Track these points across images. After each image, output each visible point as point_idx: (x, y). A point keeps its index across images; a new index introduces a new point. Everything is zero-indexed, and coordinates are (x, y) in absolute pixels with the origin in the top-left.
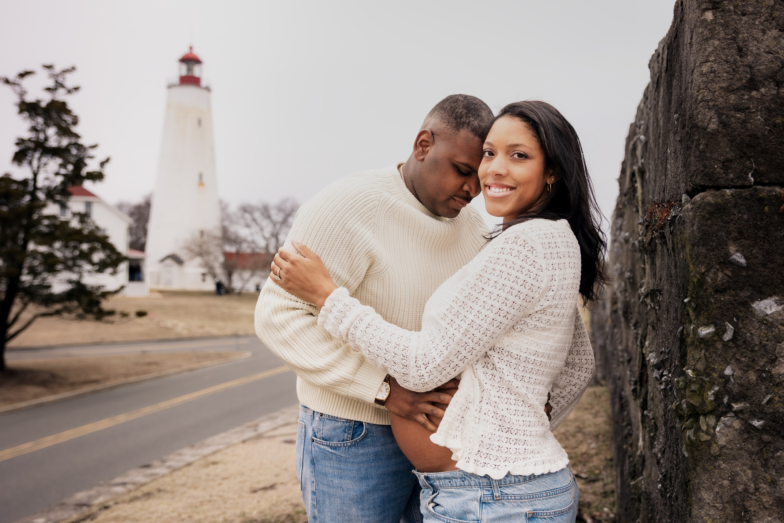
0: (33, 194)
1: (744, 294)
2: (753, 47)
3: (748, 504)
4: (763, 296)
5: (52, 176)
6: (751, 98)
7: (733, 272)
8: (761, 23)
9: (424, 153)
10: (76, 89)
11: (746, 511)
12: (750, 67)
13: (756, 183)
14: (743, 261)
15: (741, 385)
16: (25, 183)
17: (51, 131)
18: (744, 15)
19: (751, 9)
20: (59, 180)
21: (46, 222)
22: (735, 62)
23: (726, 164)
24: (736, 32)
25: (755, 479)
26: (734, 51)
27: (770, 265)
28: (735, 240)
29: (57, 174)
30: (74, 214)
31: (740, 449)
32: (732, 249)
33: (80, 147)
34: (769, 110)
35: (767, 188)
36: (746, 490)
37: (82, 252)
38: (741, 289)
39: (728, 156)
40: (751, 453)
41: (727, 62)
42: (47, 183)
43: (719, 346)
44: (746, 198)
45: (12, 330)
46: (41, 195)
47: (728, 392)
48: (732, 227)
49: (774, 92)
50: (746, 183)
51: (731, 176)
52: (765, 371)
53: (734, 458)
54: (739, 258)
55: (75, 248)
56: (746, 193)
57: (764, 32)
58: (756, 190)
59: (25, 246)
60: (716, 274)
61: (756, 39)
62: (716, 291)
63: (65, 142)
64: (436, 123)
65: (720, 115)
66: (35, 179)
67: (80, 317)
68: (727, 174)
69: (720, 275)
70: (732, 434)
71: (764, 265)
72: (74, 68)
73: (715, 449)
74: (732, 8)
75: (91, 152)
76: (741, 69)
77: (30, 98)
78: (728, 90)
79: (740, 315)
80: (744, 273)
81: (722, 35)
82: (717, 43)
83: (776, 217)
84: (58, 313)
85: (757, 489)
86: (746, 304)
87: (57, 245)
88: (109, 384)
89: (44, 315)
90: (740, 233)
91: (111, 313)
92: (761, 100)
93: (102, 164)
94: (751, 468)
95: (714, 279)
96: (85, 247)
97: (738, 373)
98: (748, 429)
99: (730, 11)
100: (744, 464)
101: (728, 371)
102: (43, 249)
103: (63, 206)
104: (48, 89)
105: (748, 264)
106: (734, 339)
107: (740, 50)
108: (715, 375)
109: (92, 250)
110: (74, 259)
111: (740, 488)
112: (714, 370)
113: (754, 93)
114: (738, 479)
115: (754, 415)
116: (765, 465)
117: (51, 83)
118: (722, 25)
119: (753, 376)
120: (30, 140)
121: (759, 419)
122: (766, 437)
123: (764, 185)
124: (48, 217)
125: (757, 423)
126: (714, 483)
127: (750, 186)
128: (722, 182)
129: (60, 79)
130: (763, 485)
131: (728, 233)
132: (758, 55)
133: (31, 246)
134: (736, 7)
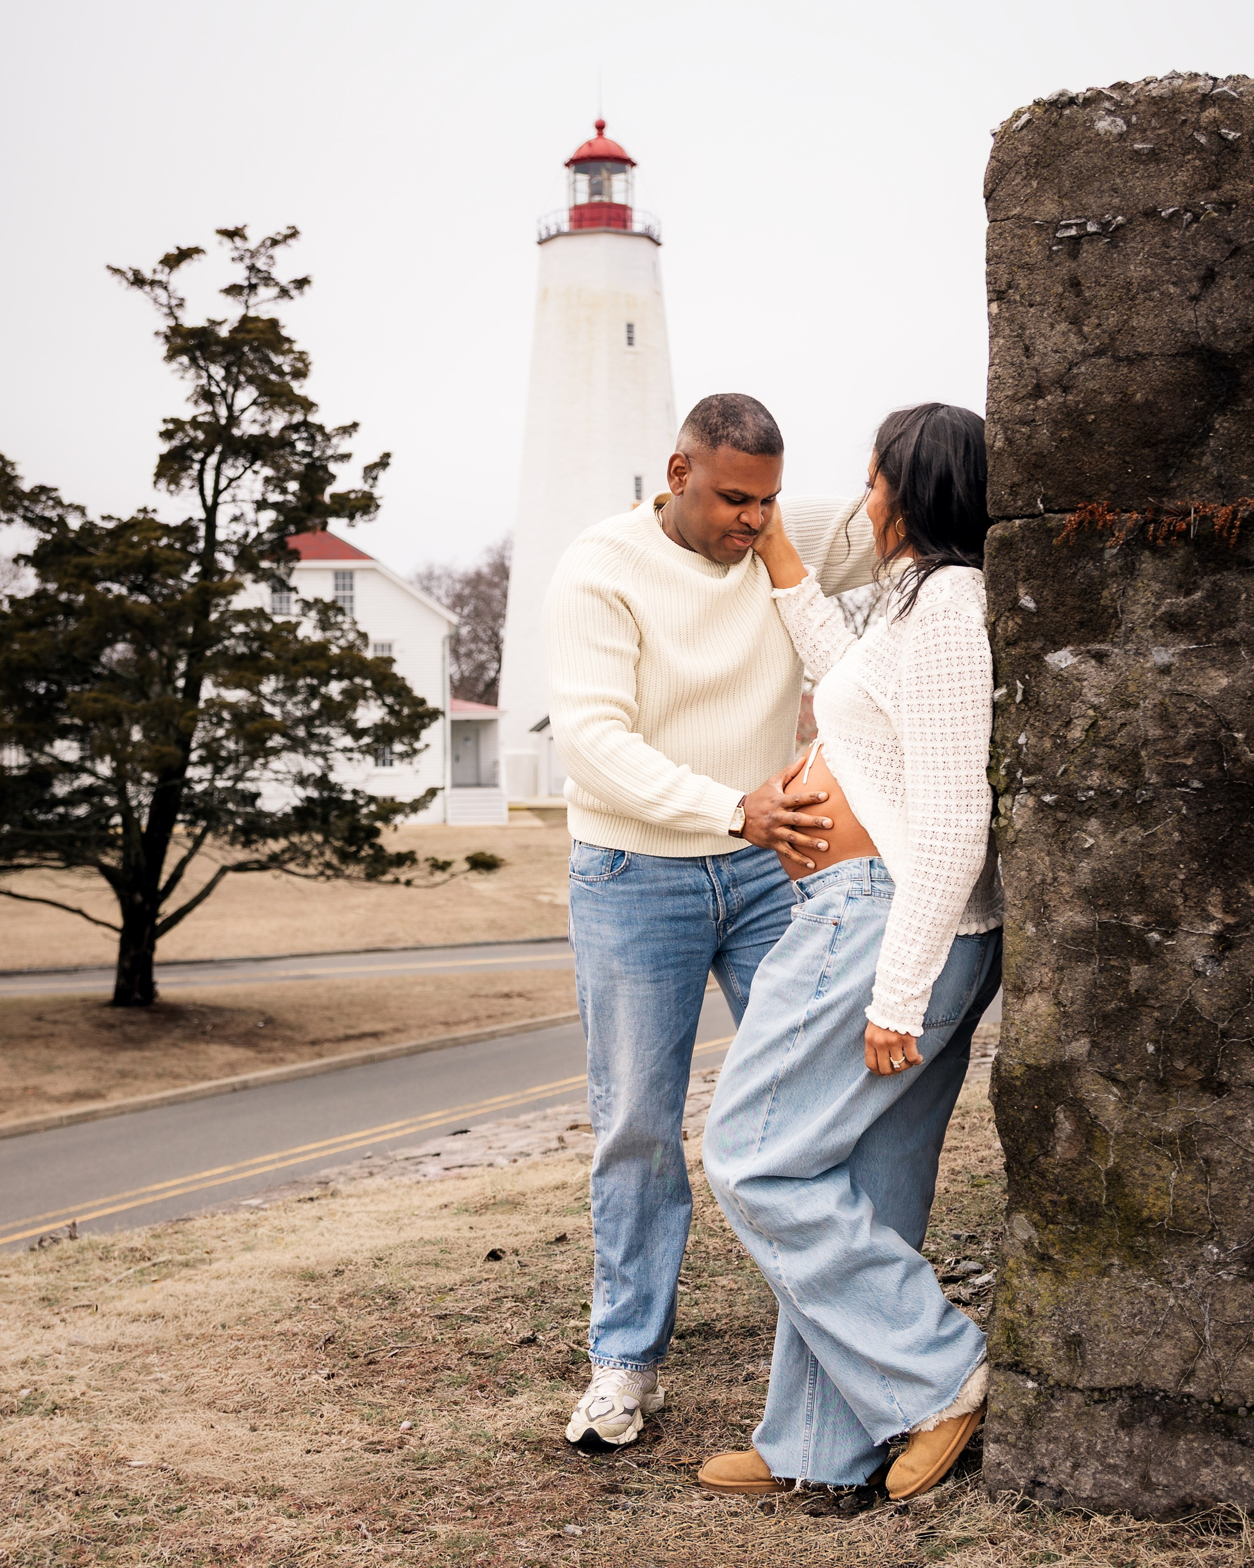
0: (207, 559)
1: (1037, 645)
2: (1040, 345)
3: (1046, 898)
4: (1057, 646)
5: (249, 510)
6: (1037, 408)
7: (1023, 619)
8: (1050, 316)
9: (681, 483)
10: (302, 283)
11: (1046, 907)
12: (1037, 371)
13: (1047, 511)
14: (1032, 605)
15: (1036, 755)
16: (186, 530)
17: (245, 396)
18: (1031, 306)
19: (1038, 299)
20: (268, 517)
21: (240, 628)
22: (1021, 363)
23: (1014, 489)
24: (1022, 327)
25: (1053, 866)
26: (1020, 351)
27: (1062, 609)
28: (1025, 580)
29: (261, 505)
30: (307, 605)
31: (1036, 831)
32: (1022, 591)
33: (313, 431)
34: (1056, 422)
35: (1059, 516)
36: (1043, 881)
37: (327, 700)
38: (1034, 639)
39: (1016, 479)
40: (1047, 836)
41: (1012, 364)
42: (240, 529)
43: (1013, 709)
44: (1034, 530)
45: (168, 908)
46: (227, 563)
47: (1023, 765)
48: (1020, 565)
49: (1061, 400)
50: (1036, 512)
51: (1020, 503)
52: (1060, 737)
53: (1031, 844)
54: (1028, 602)
55: (313, 692)
56: (1034, 523)
57: (1052, 326)
58: (1044, 519)
59: (193, 690)
60: (1006, 622)
61: (1043, 335)
62: (1008, 644)
63: (278, 421)
64: (691, 443)
65: (1006, 430)
66: (210, 522)
67: (329, 872)
68: (1015, 500)
69: (1010, 623)
70: (1027, 814)
71: (1055, 609)
72: (294, 234)
73: (1010, 835)
74: (1018, 298)
75: (343, 445)
76: (1027, 373)
77: (192, 319)
78: (1014, 399)
79: (1033, 670)
80: (1035, 620)
81: (1007, 332)
82: (1002, 341)
83: (1065, 551)
84: (274, 862)
85: (1055, 879)
86: (1038, 658)
87: (268, 686)
88: (405, 1043)
89: (241, 867)
90: (1029, 572)
91: (405, 859)
92: (1047, 411)
93: (371, 471)
94: (1049, 854)
95: (1005, 630)
96: (335, 689)
97: (1033, 741)
98: (1042, 807)
99: (1015, 302)
100: (1041, 850)
101: (1022, 740)
102: (236, 695)
103: (281, 586)
104: (234, 290)
105: (1038, 608)
106: (1025, 700)
107: (1027, 349)
108: (1009, 745)
109: (353, 697)
110: (308, 721)
111: (1038, 879)
112: (1007, 739)
113: (1040, 402)
114: (1035, 868)
115: (1047, 790)
116: (1063, 850)
117: (239, 275)
118: (1007, 320)
119: (1048, 744)
120: (195, 423)
121: (1051, 794)
122: (1061, 815)
123: (1056, 512)
124: (243, 616)
125: (1047, 798)
126: (1013, 876)
127: (1041, 514)
128: (1010, 511)
129: (261, 263)
130: (1061, 874)
131: (1017, 573)
132: (1045, 354)
133: (208, 690)
134: (1022, 296)
